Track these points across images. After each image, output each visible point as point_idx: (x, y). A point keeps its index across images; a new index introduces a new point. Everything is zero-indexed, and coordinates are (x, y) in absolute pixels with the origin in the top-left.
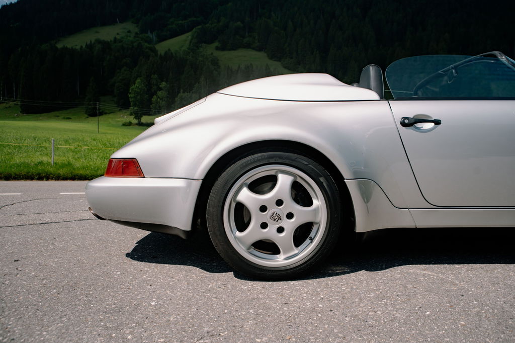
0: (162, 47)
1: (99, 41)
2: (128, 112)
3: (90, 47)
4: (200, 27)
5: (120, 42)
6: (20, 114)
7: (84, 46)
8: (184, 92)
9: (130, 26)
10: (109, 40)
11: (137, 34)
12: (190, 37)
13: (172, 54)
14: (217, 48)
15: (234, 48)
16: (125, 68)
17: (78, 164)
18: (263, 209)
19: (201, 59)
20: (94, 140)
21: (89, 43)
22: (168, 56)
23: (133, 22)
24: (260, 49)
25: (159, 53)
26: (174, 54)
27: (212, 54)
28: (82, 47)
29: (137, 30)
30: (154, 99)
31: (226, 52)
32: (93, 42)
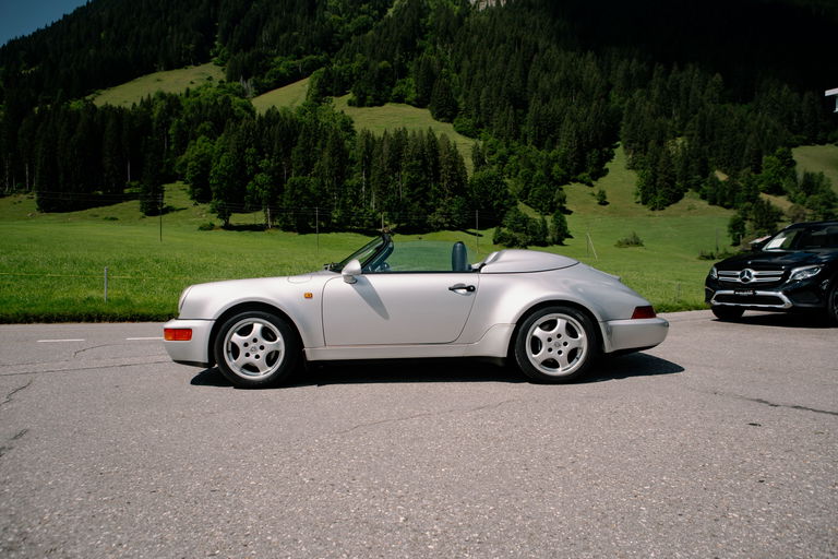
0: (262, 104)
1: (162, 96)
2: (208, 207)
3: (148, 104)
4: (323, 69)
5: (196, 96)
6: (38, 213)
7: (138, 104)
8: (297, 175)
9: (212, 70)
10: (178, 93)
11: (221, 82)
12: (307, 87)
13: (278, 113)
14: (350, 103)
15: (378, 102)
16: (203, 137)
17: (138, 301)
19: (324, 121)
20: (157, 262)
21: (145, 98)
22: (272, 117)
23: (216, 64)
24: (419, 104)
25: (257, 112)
26: (282, 115)
27: (343, 112)
28: (134, 104)
29: (223, 76)
30: (249, 187)
31: (365, 109)
32: (152, 97)
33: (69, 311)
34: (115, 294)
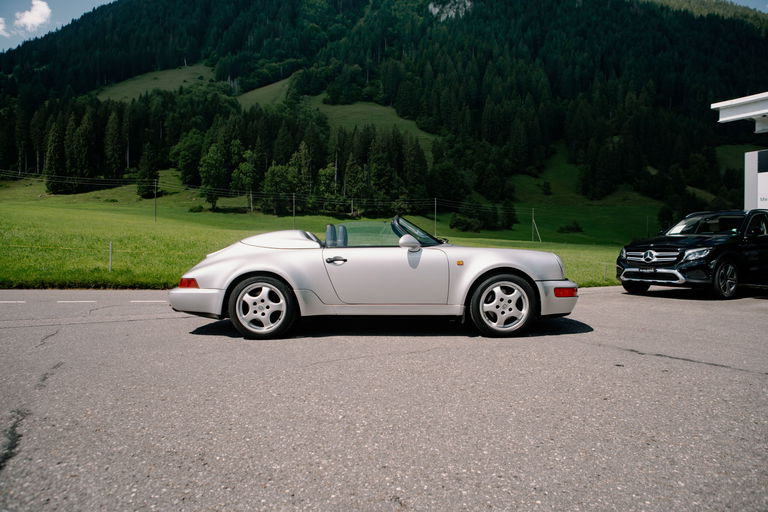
0: (248, 100)
1: (158, 93)
2: (198, 191)
3: (146, 99)
4: (301, 71)
5: (188, 93)
6: (46, 195)
7: (137, 99)
8: (277, 165)
9: (202, 70)
10: (173, 90)
11: (211, 81)
12: (287, 86)
13: (261, 110)
14: (325, 102)
15: (350, 100)
16: (194, 129)
17: (137, 271)
18: (255, 304)
19: (301, 116)
20: (154, 239)
21: (144, 94)
22: (255, 114)
23: (206, 65)
24: (386, 103)
25: (243, 109)
26: (264, 111)
27: (318, 109)
28: (134, 100)
29: (212, 76)
30: (235, 173)
31: (338, 107)
32: (149, 93)
33: (80, 279)
34: (118, 265)
